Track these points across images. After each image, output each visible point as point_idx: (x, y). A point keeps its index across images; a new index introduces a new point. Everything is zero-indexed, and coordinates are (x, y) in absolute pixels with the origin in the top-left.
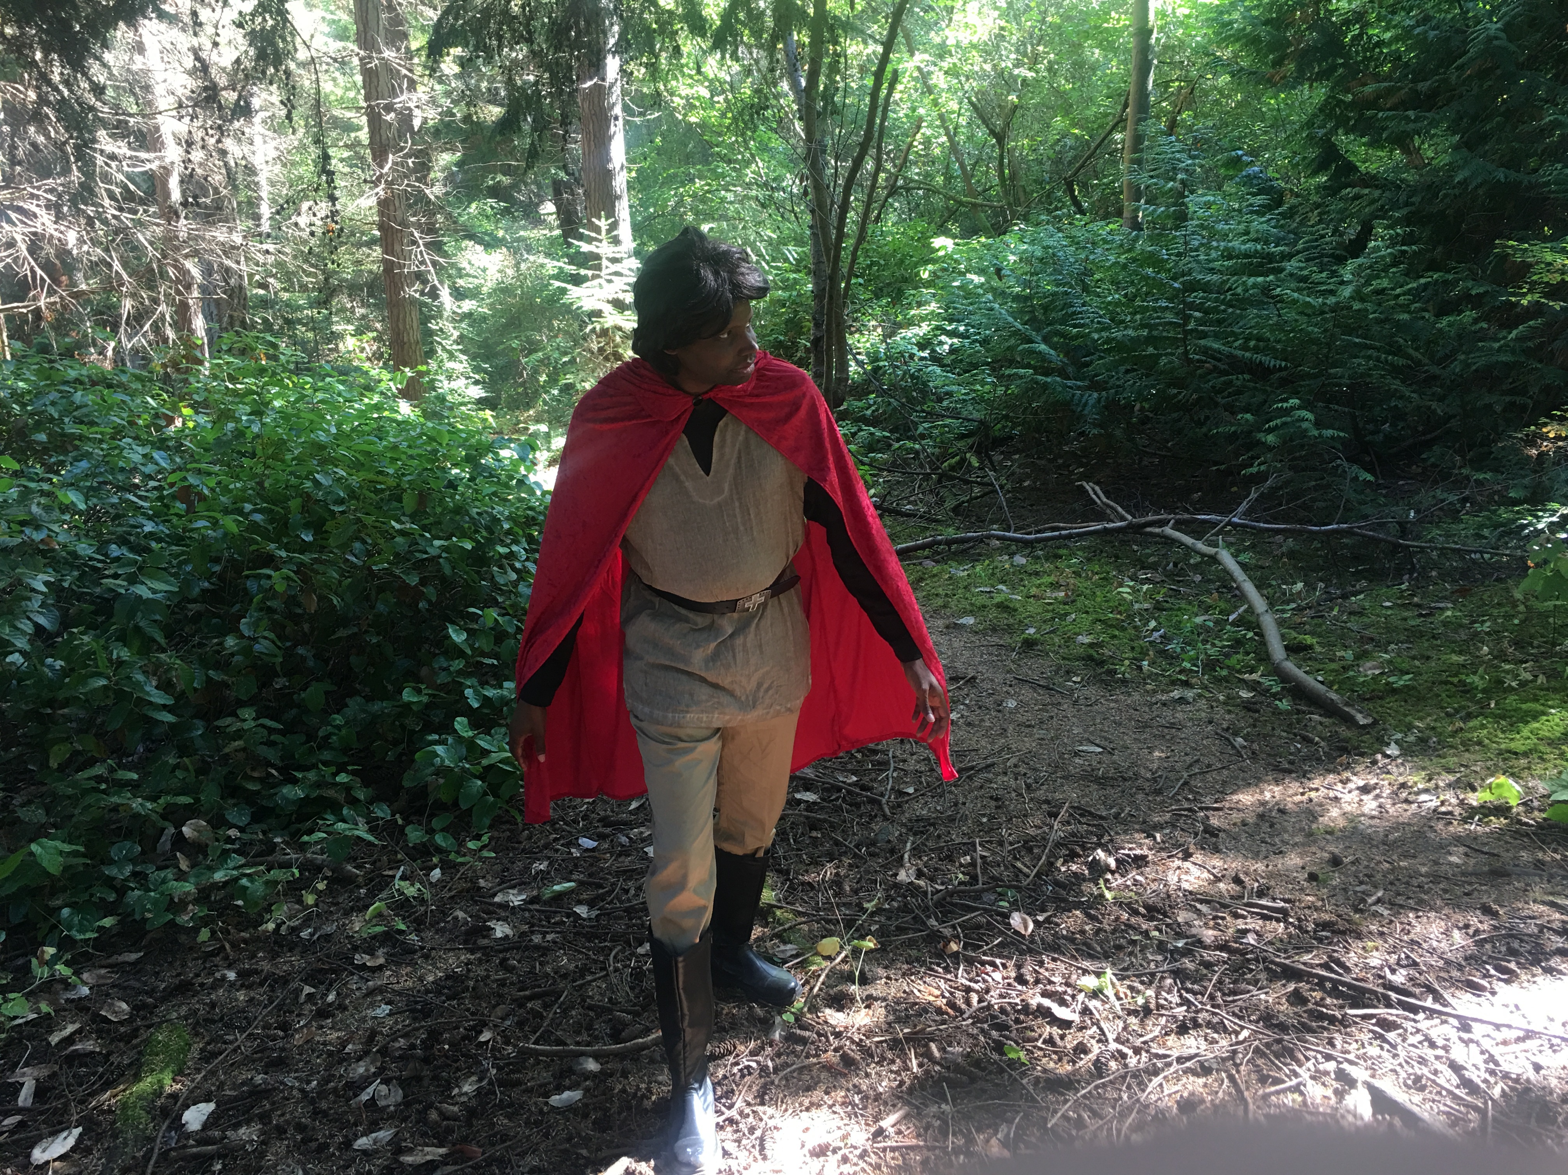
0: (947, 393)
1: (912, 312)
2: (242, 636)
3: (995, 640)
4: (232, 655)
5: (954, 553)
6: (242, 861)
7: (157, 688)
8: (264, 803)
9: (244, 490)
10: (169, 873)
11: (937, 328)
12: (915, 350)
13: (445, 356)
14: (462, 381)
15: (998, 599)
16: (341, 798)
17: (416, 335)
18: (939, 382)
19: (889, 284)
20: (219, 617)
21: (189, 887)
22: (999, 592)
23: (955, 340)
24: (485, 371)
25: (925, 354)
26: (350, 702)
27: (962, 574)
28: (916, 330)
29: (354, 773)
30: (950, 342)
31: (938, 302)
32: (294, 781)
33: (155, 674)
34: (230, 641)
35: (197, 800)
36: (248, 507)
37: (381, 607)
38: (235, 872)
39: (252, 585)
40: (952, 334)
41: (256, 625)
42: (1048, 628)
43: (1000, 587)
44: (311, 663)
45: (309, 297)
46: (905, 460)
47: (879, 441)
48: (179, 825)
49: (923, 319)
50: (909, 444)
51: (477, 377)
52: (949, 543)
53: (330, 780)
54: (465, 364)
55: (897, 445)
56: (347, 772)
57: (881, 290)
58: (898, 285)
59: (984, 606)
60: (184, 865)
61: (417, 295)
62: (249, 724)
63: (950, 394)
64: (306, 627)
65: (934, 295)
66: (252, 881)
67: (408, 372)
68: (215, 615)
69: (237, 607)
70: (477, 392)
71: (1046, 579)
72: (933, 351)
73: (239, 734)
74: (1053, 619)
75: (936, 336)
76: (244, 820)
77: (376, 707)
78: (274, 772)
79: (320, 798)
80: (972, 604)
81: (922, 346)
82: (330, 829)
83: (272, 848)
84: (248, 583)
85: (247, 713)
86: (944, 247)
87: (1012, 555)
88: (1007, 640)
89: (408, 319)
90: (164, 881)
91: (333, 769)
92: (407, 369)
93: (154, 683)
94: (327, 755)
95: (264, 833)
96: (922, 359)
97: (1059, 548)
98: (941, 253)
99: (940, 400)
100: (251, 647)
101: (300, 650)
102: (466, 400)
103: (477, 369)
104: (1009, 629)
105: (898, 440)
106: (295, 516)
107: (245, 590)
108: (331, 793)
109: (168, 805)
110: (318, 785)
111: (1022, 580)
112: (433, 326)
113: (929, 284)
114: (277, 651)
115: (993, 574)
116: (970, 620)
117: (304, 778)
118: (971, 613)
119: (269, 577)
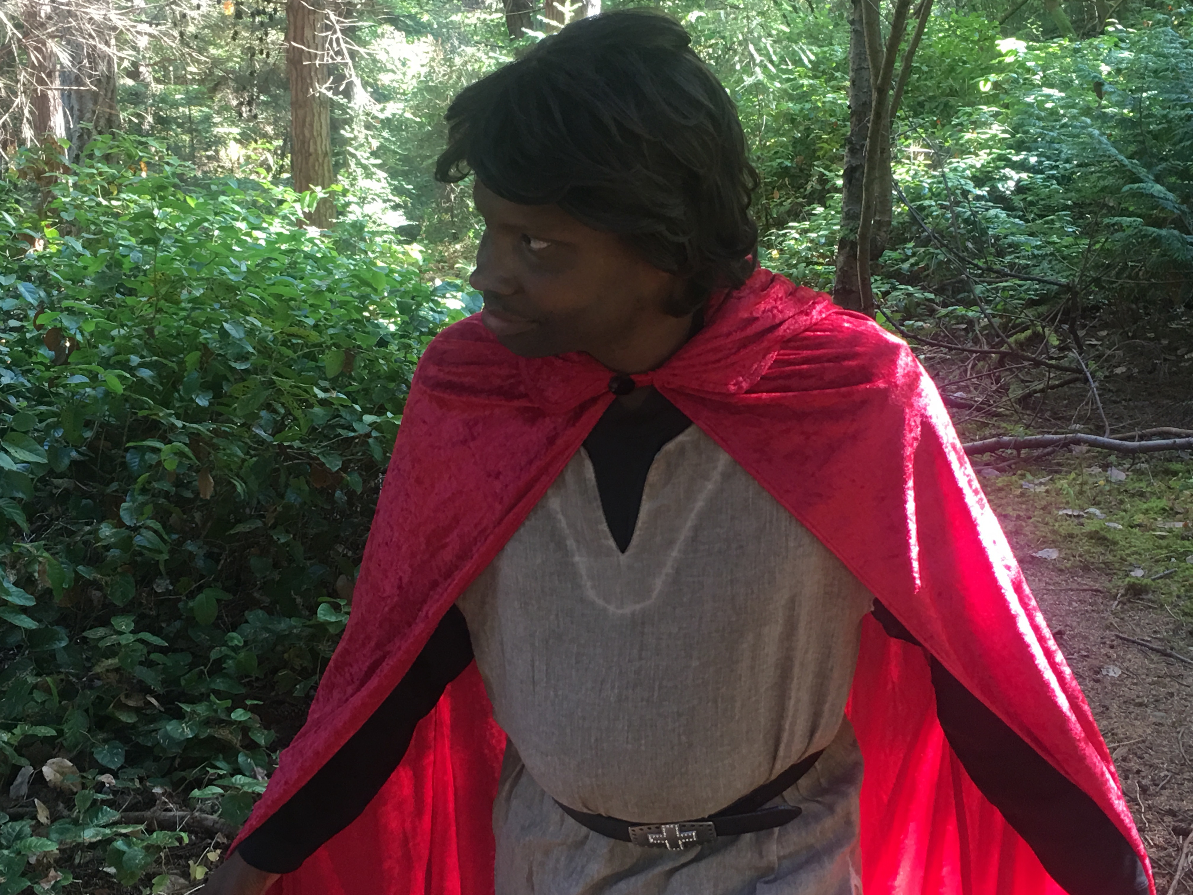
0: (1010, 245)
1: (968, 136)
2: (120, 524)
3: (1087, 582)
4: (107, 548)
5: (1026, 460)
6: (116, 816)
7: (15, 584)
8: (140, 740)
9: (128, 338)
10: (26, 826)
11: (1000, 158)
12: (970, 186)
13: (360, 171)
14: (379, 205)
15: (1090, 526)
16: (236, 740)
17: (324, 144)
18: (1000, 231)
19: (932, 99)
20: (91, 497)
21: (53, 847)
22: (1091, 516)
23: (1024, 175)
24: (408, 193)
25: (983, 192)
26: (250, 616)
27: (1038, 489)
28: (971, 160)
29: (253, 709)
30: (1016, 176)
31: (1003, 123)
32: (180, 716)
33: (13, 567)
34: (106, 531)
35: (60, 733)
36: (135, 360)
37: (291, 497)
38: (107, 831)
39: (133, 460)
40: (1021, 167)
41: (139, 511)
42: (1161, 570)
43: (1092, 510)
44: (200, 563)
45: (187, 92)
46: (953, 332)
47: (918, 304)
48: (38, 763)
49: (982, 146)
50: (960, 310)
51: (397, 200)
52: (1018, 446)
53: (223, 716)
54: (384, 183)
55: (943, 311)
56: (245, 707)
57: (921, 105)
58: (944, 99)
59: (1071, 536)
60: (43, 817)
61: (330, 94)
62: (128, 639)
63: (1015, 247)
64: (197, 516)
65: (996, 115)
66: (129, 845)
67: (320, 192)
68: (85, 495)
69: (114, 486)
70: (399, 219)
71: (1155, 503)
72: (993, 189)
73: (112, 651)
74: (1169, 558)
75: (998, 168)
76: (117, 762)
77: (283, 625)
78: (154, 701)
79: (211, 738)
80: (1054, 532)
81: (979, 182)
82: (225, 782)
83: (151, 801)
84: (128, 456)
85: (124, 624)
86: (1016, 53)
87: (1105, 467)
88: (1103, 584)
89: (316, 125)
90: (19, 836)
91: (229, 703)
92: (318, 189)
93: (12, 578)
94: (219, 684)
95: (141, 780)
96: (978, 198)
97: (1170, 460)
98: (1009, 59)
99: (1000, 253)
100: (131, 538)
101: (190, 546)
102: (382, 228)
103: (398, 191)
104: (1107, 569)
105: (945, 305)
106: (192, 375)
107: (124, 465)
108: (224, 734)
109: (26, 736)
110: (207, 723)
111: (1122, 502)
112: (346, 133)
113: (989, 100)
114: (162, 546)
115: (1081, 492)
116: (1052, 554)
117: (194, 712)
118: (1054, 544)
119: (157, 451)
